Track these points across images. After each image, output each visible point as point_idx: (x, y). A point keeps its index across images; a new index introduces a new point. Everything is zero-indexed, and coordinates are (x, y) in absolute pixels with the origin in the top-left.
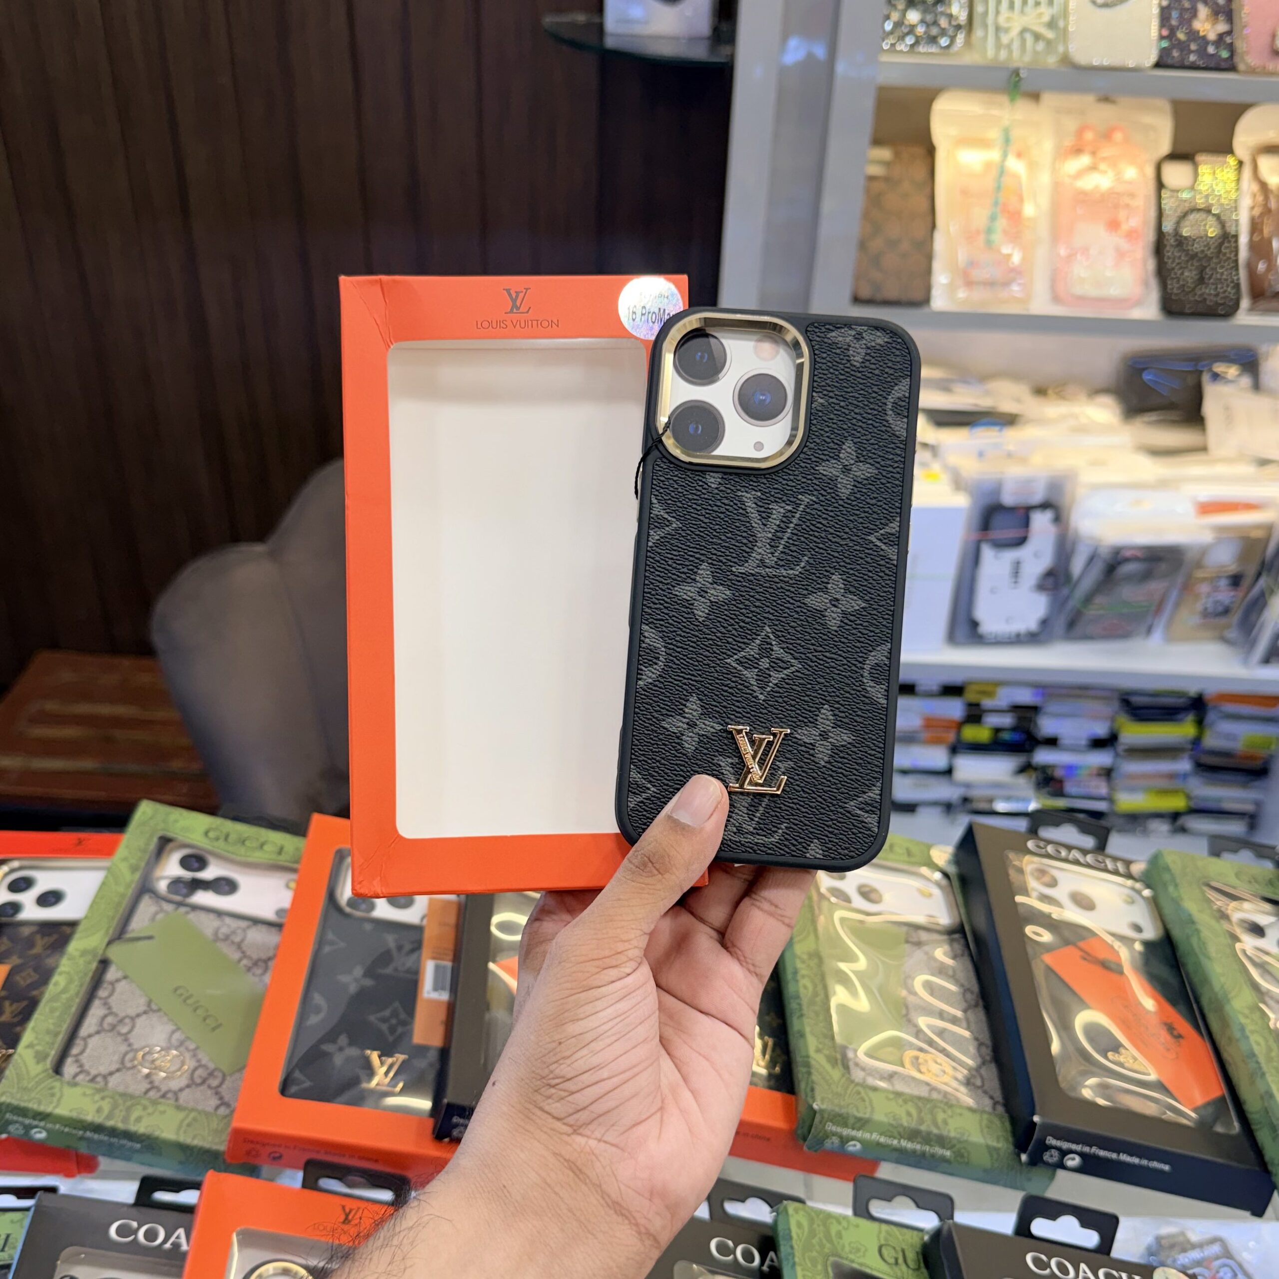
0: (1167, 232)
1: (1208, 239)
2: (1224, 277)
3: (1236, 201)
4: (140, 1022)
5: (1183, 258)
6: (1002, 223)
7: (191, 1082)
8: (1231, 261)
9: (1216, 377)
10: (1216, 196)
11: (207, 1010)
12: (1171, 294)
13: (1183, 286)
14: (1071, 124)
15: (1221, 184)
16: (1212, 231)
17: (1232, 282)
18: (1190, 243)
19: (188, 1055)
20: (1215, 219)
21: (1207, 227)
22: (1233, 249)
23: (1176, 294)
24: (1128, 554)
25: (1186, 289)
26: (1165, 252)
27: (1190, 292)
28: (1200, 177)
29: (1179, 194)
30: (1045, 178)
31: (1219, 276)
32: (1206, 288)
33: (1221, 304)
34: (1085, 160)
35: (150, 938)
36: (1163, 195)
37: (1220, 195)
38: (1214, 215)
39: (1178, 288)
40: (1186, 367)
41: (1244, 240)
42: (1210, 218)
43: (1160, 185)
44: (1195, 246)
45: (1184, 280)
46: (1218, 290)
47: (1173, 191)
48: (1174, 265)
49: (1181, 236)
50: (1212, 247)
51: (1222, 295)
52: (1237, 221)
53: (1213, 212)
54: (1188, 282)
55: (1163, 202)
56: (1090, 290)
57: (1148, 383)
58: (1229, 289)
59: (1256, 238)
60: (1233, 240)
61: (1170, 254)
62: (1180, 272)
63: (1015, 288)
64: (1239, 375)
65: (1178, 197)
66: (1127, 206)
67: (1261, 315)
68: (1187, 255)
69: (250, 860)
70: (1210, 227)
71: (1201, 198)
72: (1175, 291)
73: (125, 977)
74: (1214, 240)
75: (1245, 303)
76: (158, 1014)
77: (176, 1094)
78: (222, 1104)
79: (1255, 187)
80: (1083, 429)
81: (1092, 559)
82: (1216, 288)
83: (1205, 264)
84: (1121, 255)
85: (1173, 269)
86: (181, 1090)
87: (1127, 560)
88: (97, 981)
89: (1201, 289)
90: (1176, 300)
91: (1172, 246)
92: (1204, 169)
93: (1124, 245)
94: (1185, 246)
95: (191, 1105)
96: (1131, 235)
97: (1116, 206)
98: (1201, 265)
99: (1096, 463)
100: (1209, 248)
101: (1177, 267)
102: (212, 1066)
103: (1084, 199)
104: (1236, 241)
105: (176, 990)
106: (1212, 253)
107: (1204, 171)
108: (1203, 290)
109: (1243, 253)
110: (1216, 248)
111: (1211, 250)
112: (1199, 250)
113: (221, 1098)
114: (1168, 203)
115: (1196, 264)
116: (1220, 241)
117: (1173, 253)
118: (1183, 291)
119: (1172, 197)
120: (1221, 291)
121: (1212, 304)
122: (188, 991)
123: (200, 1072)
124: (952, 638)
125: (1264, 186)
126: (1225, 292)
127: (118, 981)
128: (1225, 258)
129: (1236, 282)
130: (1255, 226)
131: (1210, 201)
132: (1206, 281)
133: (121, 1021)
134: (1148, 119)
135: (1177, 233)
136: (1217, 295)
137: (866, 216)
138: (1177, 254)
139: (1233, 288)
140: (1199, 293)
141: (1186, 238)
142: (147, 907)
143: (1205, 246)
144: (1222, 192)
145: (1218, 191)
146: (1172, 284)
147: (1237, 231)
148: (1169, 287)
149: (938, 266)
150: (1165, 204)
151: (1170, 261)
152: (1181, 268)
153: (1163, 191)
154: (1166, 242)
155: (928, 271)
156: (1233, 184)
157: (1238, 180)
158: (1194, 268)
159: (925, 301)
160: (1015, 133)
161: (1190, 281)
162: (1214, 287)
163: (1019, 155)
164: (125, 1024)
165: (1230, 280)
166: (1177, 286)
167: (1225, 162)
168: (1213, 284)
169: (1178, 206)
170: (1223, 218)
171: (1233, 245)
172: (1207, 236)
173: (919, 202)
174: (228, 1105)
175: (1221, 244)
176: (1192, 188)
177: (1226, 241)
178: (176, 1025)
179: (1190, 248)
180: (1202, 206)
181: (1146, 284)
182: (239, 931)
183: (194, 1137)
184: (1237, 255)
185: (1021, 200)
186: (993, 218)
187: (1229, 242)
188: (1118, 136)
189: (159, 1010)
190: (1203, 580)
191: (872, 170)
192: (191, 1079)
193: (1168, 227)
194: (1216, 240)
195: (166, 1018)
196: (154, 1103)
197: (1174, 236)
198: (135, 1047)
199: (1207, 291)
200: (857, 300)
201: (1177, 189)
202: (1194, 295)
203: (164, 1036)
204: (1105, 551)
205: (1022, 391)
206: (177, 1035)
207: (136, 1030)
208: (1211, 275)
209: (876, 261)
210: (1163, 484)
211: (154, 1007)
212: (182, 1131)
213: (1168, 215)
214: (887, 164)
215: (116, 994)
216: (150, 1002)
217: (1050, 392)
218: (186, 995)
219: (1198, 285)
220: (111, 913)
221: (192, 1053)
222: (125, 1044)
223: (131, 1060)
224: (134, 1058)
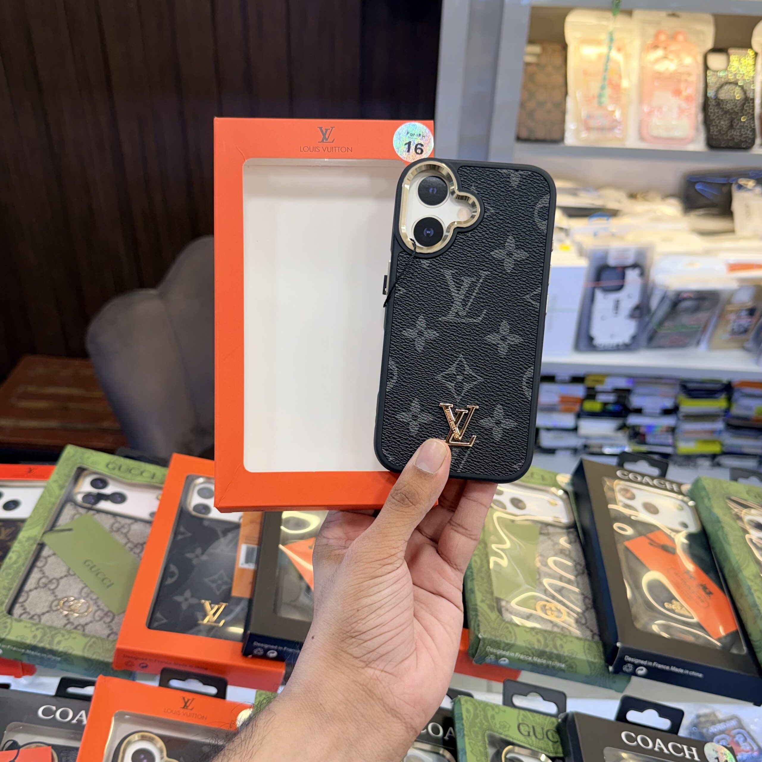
0: (711, 97)
1: (736, 101)
2: (745, 124)
3: (753, 77)
4: (62, 582)
5: (720, 113)
6: (608, 92)
7: (93, 619)
8: (750, 115)
9: (740, 187)
10: (741, 74)
11: (105, 575)
12: (712, 135)
13: (720, 130)
14: (651, 31)
15: (744, 67)
16: (738, 95)
17: (751, 127)
18: (725, 104)
19: (91, 602)
20: (740, 89)
21: (735, 93)
22: (751, 107)
23: (716, 135)
24: (685, 295)
25: (722, 132)
26: (709, 109)
27: (724, 134)
28: (731, 63)
29: (718, 73)
30: (635, 64)
31: (742, 124)
32: (734, 131)
33: (743, 142)
34: (660, 53)
35: (70, 530)
36: (708, 74)
37: (744, 74)
38: (740, 86)
39: (717, 132)
40: (722, 181)
41: (757, 102)
42: (737, 88)
43: (706, 68)
44: (728, 105)
45: (720, 126)
46: (742, 133)
47: (713, 71)
48: (714, 117)
49: (719, 99)
50: (738, 106)
51: (744, 136)
52: (754, 90)
53: (739, 84)
54: (723, 128)
55: (708, 78)
56: (663, 133)
57: (699, 191)
58: (749, 132)
60: (751, 102)
61: (712, 110)
62: (718, 122)
63: (617, 131)
64: (755, 186)
65: (717, 75)
66: (686, 81)
68: (722, 111)
69: (134, 482)
70: (737, 94)
71: (731, 76)
72: (715, 133)
73: (54, 554)
74: (739, 101)
75: (758, 141)
76: (74, 577)
77: (84, 626)
78: (112, 633)
80: (658, 219)
81: (663, 299)
82: (741, 131)
83: (733, 116)
84: (681, 111)
85: (714, 120)
86: (87, 624)
87: (685, 299)
88: (37, 556)
89: (731, 132)
90: (716, 139)
91: (713, 105)
92: (733, 58)
93: (684, 105)
94: (721, 105)
95: (93, 633)
96: (688, 99)
97: (679, 81)
98: (732, 117)
99: (666, 240)
100: (736, 107)
101: (716, 119)
102: (106, 609)
103: (659, 77)
104: (753, 103)
105: (85, 562)
106: (738, 110)
107: (734, 59)
108: (733, 133)
109: (758, 110)
110: (740, 107)
111: (738, 108)
112: (730, 108)
113: (112, 629)
114: (711, 80)
115: (728, 116)
116: (743, 102)
117: (714, 110)
118: (720, 133)
119: (713, 75)
120: (744, 133)
121: (738, 141)
122: (92, 563)
123: (99, 613)
124: (577, 347)
126: (746, 134)
127: (49, 556)
128: (745, 113)
129: (753, 127)
131: (737, 78)
132: (734, 127)
133: (50, 581)
134: (699, 27)
135: (716, 98)
136: (741, 135)
137: (525, 87)
138: (716, 111)
139: (751, 131)
140: (730, 134)
141: (722, 100)
142: (69, 511)
143: (734, 105)
144: (745, 72)
145: (742, 71)
146: (713, 129)
147: (754, 96)
148: (711, 131)
149: (569, 118)
150: (709, 80)
151: (712, 115)
152: (719, 119)
153: (708, 72)
154: (709, 103)
155: (563, 121)
156: (752, 67)
157: (755, 65)
158: (726, 119)
159: (561, 139)
160: (616, 36)
162: (739, 131)
163: (619, 50)
164: (53, 583)
165: (749, 126)
166: (716, 130)
167: (747, 54)
168: (738, 129)
169: (717, 81)
170: (745, 88)
171: (751, 105)
172: (735, 99)
173: (558, 78)
174: (116, 634)
175: (744, 104)
176: (726, 70)
177: (747, 102)
178: (85, 584)
179: (724, 106)
180: (732, 81)
181: (697, 129)
182: (126, 526)
183: (94, 654)
184: (753, 111)
185: (620, 77)
186: (603, 88)
187: (749, 103)
188: (681, 38)
189: (74, 575)
190: (732, 311)
191: (529, 59)
192: (94, 617)
193: (711, 93)
194: (741, 102)
195: (78, 580)
196: (69, 632)
197: (715, 99)
198: (59, 597)
199: (735, 133)
200: (519, 139)
201: (717, 70)
202: (727, 136)
203: (77, 590)
204: (671, 295)
205: (621, 195)
206: (85, 590)
207: (60, 587)
208: (738, 123)
209: (531, 114)
210: (707, 253)
211: (71, 572)
212: (86, 650)
213: (711, 87)
214: (538, 55)
215: (48, 565)
216: (69, 569)
217: (638, 196)
218: (91, 565)
219: (729, 129)
220: (46, 515)
221: (94, 601)
222: (53, 595)
223: (56, 606)
224: (58, 604)
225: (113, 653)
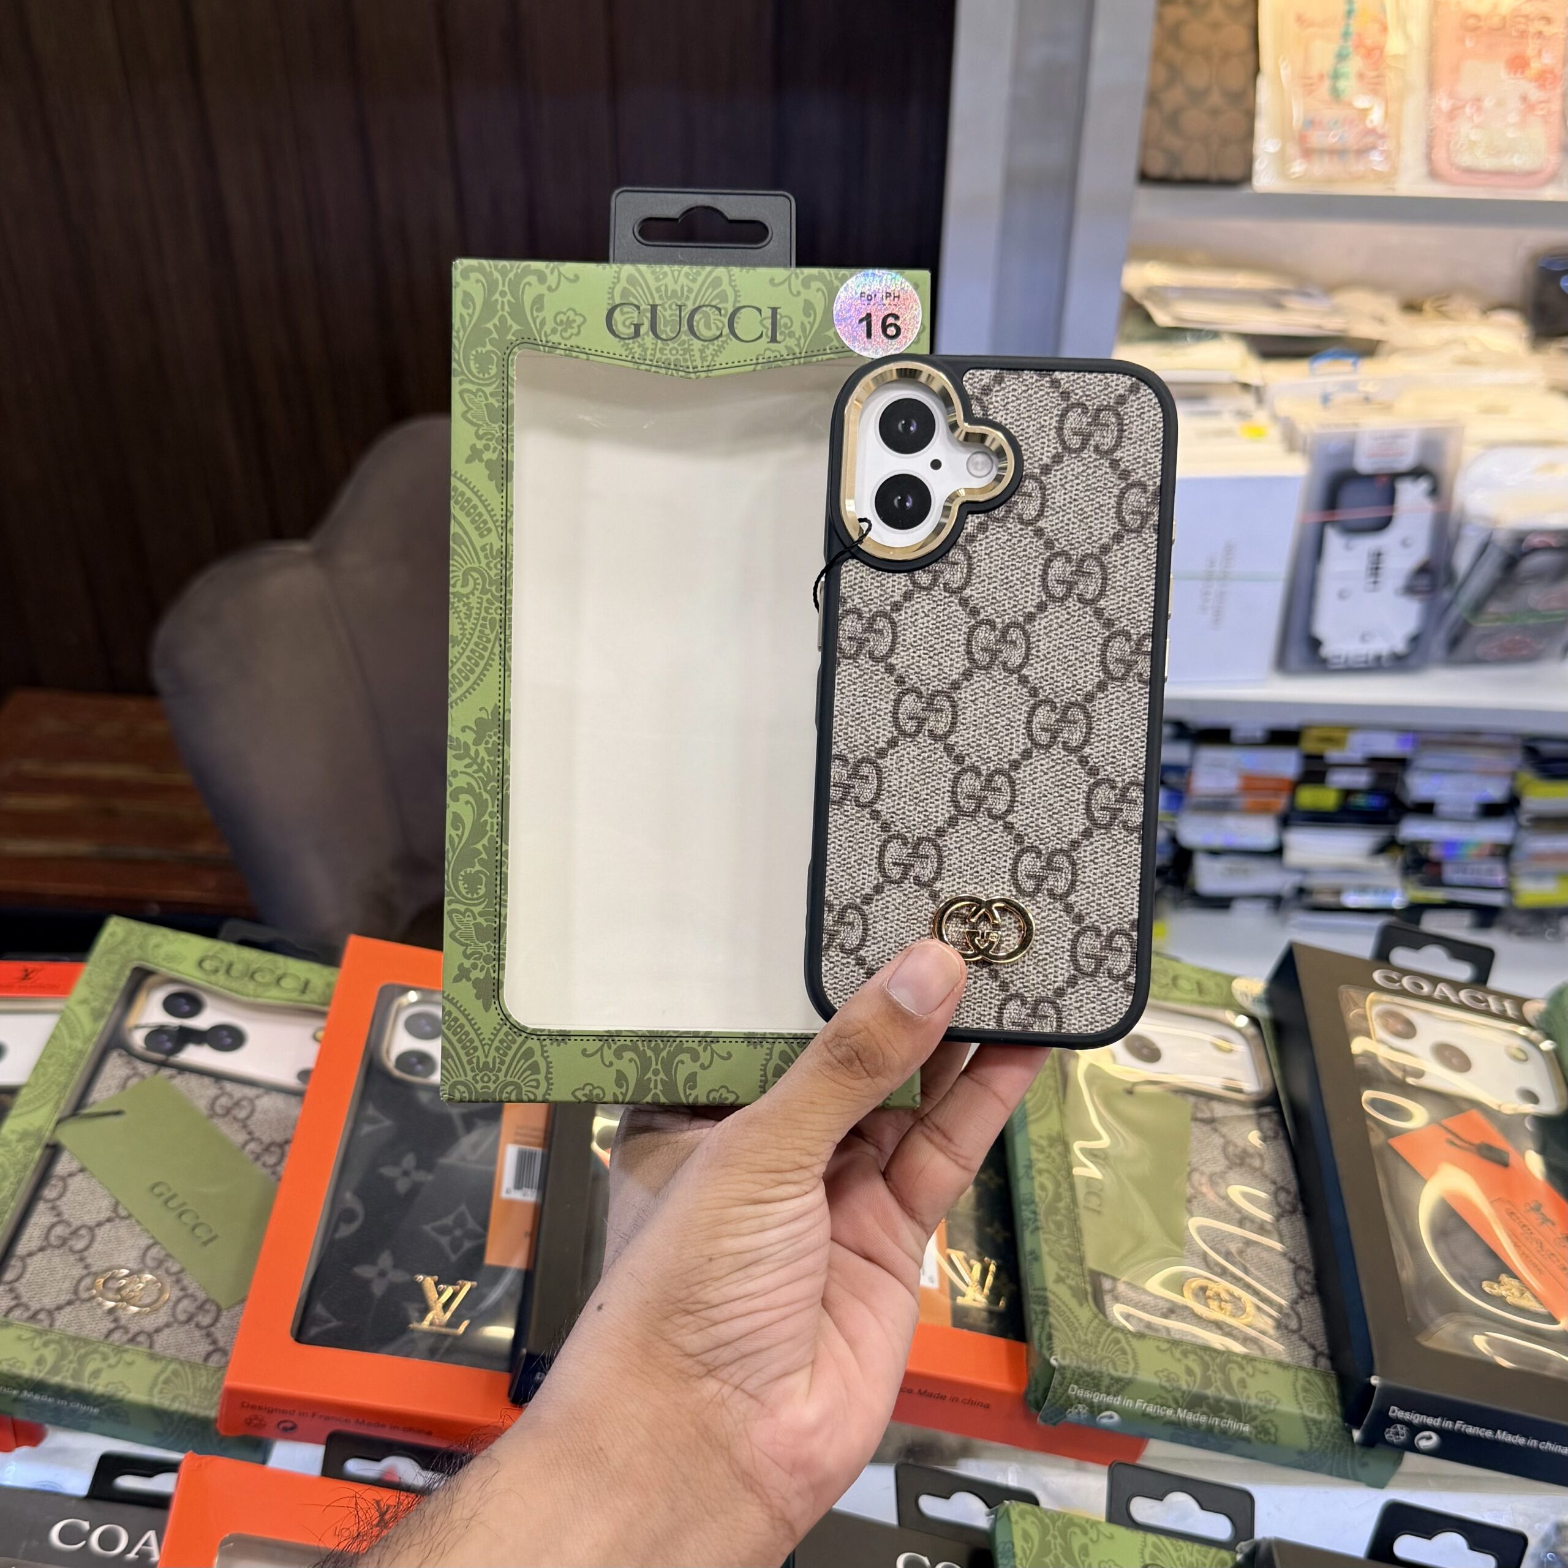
4: (102, 1233)
6: (1354, 64)
7: (172, 1319)
11: (197, 1217)
19: (168, 1280)
24: (1536, 541)
35: (118, 1113)
56: (1485, 160)
63: (1375, 157)
66: (1540, 34)
69: (260, 1000)
73: (82, 1170)
76: (128, 1222)
77: (151, 1335)
78: (215, 1351)
80: (1474, 361)
81: (1484, 548)
84: (1528, 106)
86: (158, 1330)
87: (1534, 550)
88: (44, 1176)
93: (1535, 94)
95: (171, 1352)
96: (1544, 77)
97: (1523, 34)
99: (1491, 410)
102: (202, 1296)
103: (1474, 25)
105: (153, 1188)
113: (214, 1342)
122: (169, 1189)
123: (185, 1304)
124: (1282, 664)
127: (71, 1175)
133: (75, 1233)
137: (1157, 55)
142: (115, 1068)
149: (1262, 126)
155: (1249, 135)
159: (1246, 178)
164: (82, 1236)
173: (1239, 36)
174: (224, 1352)
178: (153, 1237)
182: (244, 1103)
183: (174, 1399)
185: (1384, 29)
186: (1341, 57)
189: (129, 1216)
192: (174, 1315)
195: (138, 1228)
196: (119, 1350)
198: (94, 1269)
200: (1145, 178)
203: (135, 1254)
204: (1502, 538)
205: (1387, 305)
206: (154, 1252)
207: (96, 1245)
209: (1173, 121)
211: (123, 1213)
212: (156, 1391)
215: (69, 1194)
216: (117, 1204)
217: (1427, 306)
218: (168, 1195)
220: (62, 1079)
221: (174, 1278)
222: (81, 1265)
223: (89, 1289)
224: (93, 1286)
225: (217, 1398)
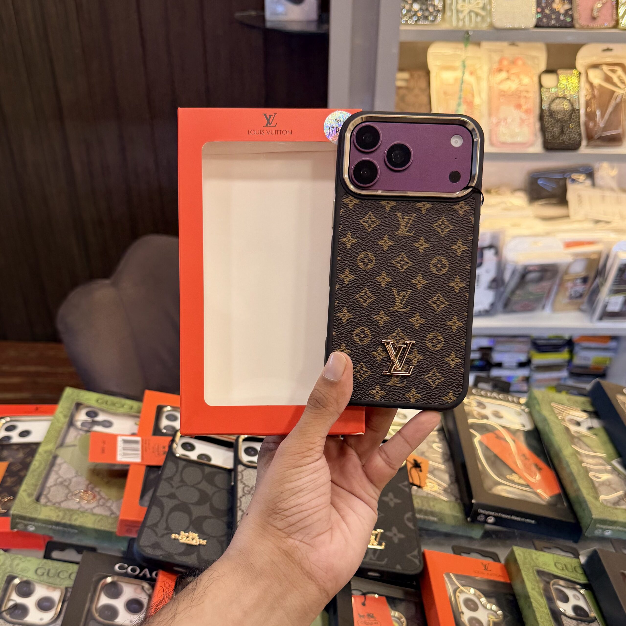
0: (545, 109)
1: (565, 112)
2: (573, 130)
3: (578, 92)
5: (553, 121)
6: (464, 108)
8: (576, 122)
9: (573, 181)
10: (568, 90)
12: (548, 139)
13: (554, 135)
14: (496, 57)
15: (570, 85)
17: (578, 132)
18: (556, 114)
20: (568, 102)
21: (564, 105)
22: (577, 116)
23: (550, 140)
24: (531, 268)
26: (544, 119)
27: (557, 138)
28: (560, 81)
29: (550, 90)
30: (484, 85)
31: (571, 130)
32: (565, 136)
33: (572, 144)
34: (504, 75)
35: (74, 446)
36: (542, 91)
37: (570, 90)
38: (568, 99)
39: (551, 137)
40: (559, 176)
41: (582, 112)
42: (566, 101)
43: (541, 86)
44: (559, 115)
45: (553, 132)
47: (546, 88)
48: (548, 125)
49: (552, 111)
51: (572, 139)
52: (579, 102)
55: (542, 94)
56: (509, 140)
57: (541, 185)
58: (576, 136)
59: (589, 110)
60: (577, 112)
61: (547, 120)
62: (551, 129)
64: (585, 180)
66: (525, 97)
67: (592, 148)
68: (555, 120)
70: (566, 106)
71: (561, 92)
72: (549, 138)
74: (567, 112)
75: (584, 143)
79: (587, 86)
80: (508, 209)
81: (514, 273)
82: (570, 136)
83: (564, 124)
84: (522, 121)
85: (548, 127)
87: (530, 272)
90: (551, 142)
91: (547, 116)
92: (562, 77)
93: (524, 116)
94: (554, 115)
95: (99, 513)
97: (519, 97)
98: (562, 125)
99: (514, 225)
100: (566, 116)
101: (550, 126)
103: (503, 94)
104: (579, 112)
106: (567, 119)
109: (583, 118)
110: (568, 116)
112: (561, 117)
114: (545, 95)
115: (559, 124)
116: (571, 112)
118: (554, 137)
119: (547, 91)
120: (572, 137)
121: (567, 144)
125: (591, 84)
126: (574, 137)
128: (573, 121)
130: (588, 104)
131: (566, 93)
132: (564, 133)
133: (65, 480)
134: (534, 53)
136: (570, 139)
138: (550, 120)
139: (578, 135)
140: (561, 138)
141: (554, 112)
143: (564, 115)
144: (571, 88)
145: (569, 88)
146: (548, 134)
147: (579, 107)
148: (546, 136)
151: (547, 123)
152: (552, 127)
153: (542, 89)
154: (544, 114)
156: (577, 84)
157: (579, 82)
158: (558, 126)
160: (468, 63)
161: (557, 133)
163: (471, 73)
165: (576, 132)
166: (550, 135)
167: (572, 73)
168: (568, 134)
169: (550, 96)
170: (572, 101)
171: (577, 114)
172: (564, 110)
173: (424, 99)
175: (572, 114)
177: (574, 112)
179: (556, 116)
180: (562, 96)
181: (536, 135)
184: (579, 119)
185: (473, 95)
186: (459, 105)
187: (575, 113)
188: (520, 62)
190: (569, 280)
191: (400, 83)
193: (545, 107)
194: (569, 112)
197: (549, 110)
199: (566, 138)
201: (549, 87)
202: (559, 140)
204: (520, 268)
207: (72, 484)
208: (567, 130)
210: (548, 234)
213: (545, 101)
214: (407, 80)
217: (491, 191)
219: (561, 134)
220: (57, 435)
